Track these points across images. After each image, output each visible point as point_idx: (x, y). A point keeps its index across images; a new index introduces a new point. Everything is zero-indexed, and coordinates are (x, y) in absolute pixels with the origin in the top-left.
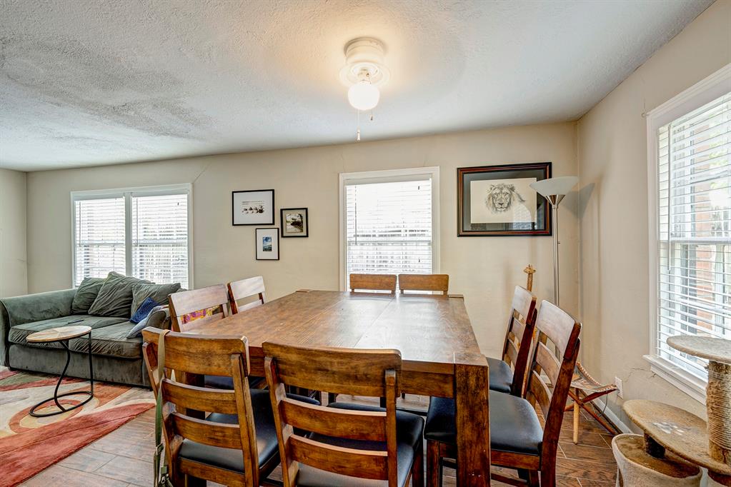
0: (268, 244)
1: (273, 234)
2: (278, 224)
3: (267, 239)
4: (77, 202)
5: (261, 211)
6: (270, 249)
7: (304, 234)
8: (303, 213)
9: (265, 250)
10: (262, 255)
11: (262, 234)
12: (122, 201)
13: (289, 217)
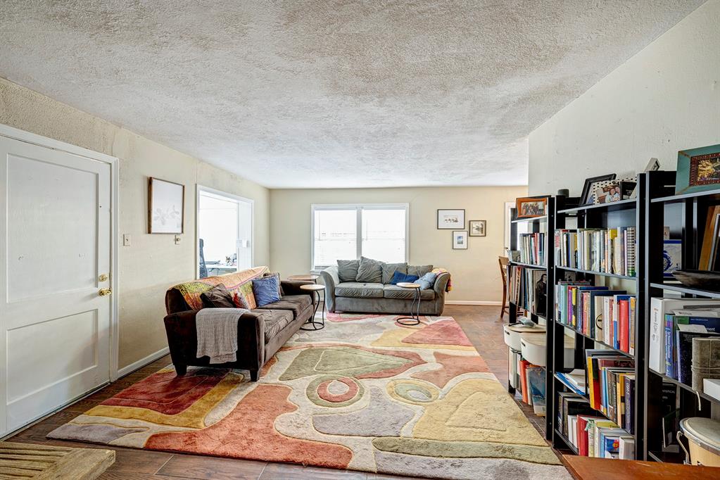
0: (461, 240)
1: (464, 234)
2: (467, 229)
3: (460, 237)
4: (316, 212)
5: (456, 221)
6: (462, 243)
7: (484, 234)
8: (483, 223)
9: (459, 243)
10: (456, 246)
11: (457, 234)
12: (354, 213)
13: (474, 225)
